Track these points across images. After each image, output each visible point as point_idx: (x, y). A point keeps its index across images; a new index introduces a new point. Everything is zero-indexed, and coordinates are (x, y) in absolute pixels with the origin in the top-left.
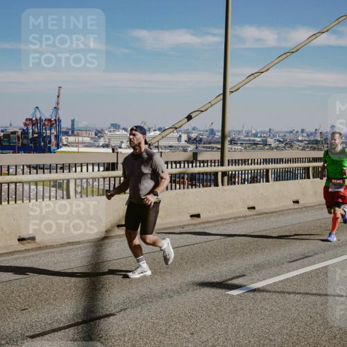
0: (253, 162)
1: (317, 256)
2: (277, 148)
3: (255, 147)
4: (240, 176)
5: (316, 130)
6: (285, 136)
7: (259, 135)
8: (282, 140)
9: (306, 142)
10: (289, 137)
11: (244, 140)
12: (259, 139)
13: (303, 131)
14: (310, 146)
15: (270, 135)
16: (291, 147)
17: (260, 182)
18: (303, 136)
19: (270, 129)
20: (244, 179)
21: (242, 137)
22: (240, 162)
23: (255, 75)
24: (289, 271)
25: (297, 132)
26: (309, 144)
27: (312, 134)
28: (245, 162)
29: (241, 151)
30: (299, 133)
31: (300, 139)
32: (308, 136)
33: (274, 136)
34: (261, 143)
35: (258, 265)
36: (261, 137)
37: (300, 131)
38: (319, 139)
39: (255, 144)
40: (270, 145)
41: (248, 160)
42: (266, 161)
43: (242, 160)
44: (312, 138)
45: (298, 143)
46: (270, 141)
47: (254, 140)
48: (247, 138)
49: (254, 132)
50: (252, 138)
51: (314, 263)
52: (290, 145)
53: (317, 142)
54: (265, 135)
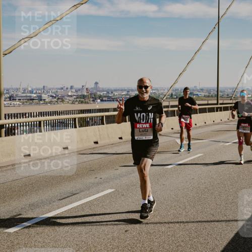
0: (30, 115)
1: (83, 193)
2: (50, 102)
3: (31, 102)
4: (19, 127)
5: (83, 86)
6: (57, 92)
7: (34, 92)
8: (55, 95)
9: (75, 97)
10: (60, 93)
11: (22, 97)
12: (35, 95)
13: (72, 87)
14: (78, 100)
15: (44, 92)
16: (63, 101)
17: (37, 132)
18: (72, 92)
19: (44, 87)
20: (23, 130)
21: (20, 94)
22: (19, 115)
23: (26, 40)
24: (59, 208)
25: (67, 88)
26: (77, 98)
27: (79, 90)
28: (23, 116)
29: (19, 106)
30: (69, 89)
31: (69, 94)
32: (76, 91)
33: (48, 92)
34: (37, 98)
35: (33, 205)
36: (36, 93)
37: (69, 87)
38: (86, 94)
39: (31, 100)
40: (44, 100)
41: (26, 113)
42: (41, 114)
43: (20, 114)
44: (80, 93)
45: (68, 98)
46: (44, 96)
47: (31, 96)
48: (24, 95)
49: (30, 89)
50: (29, 95)
51: (80, 199)
52: (61, 99)
53: (84, 97)
54: (40, 92)
